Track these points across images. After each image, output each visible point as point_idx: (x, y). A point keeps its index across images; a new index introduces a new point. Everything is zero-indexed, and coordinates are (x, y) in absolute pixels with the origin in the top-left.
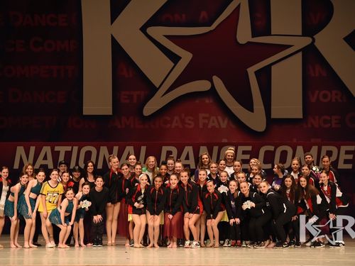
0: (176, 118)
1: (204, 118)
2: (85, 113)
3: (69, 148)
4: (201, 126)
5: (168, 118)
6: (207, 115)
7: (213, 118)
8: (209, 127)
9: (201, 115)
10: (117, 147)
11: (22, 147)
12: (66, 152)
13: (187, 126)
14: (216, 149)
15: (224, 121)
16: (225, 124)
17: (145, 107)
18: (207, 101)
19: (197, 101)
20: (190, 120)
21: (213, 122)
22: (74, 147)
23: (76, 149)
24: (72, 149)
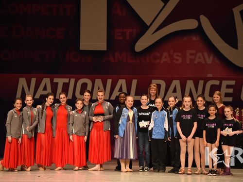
0: (165, 54)
1: (191, 54)
2: (81, 48)
3: (67, 80)
4: (188, 62)
5: (158, 54)
6: (194, 52)
7: (200, 54)
8: (196, 62)
9: (188, 52)
10: (111, 80)
11: (24, 78)
12: (64, 84)
13: (175, 61)
14: (201, 83)
15: (209, 57)
16: (210, 60)
17: (137, 44)
18: (194, 39)
19: (185, 39)
20: (177, 56)
21: (199, 58)
22: (71, 79)
23: (73, 81)
24: (69, 81)
